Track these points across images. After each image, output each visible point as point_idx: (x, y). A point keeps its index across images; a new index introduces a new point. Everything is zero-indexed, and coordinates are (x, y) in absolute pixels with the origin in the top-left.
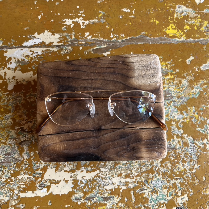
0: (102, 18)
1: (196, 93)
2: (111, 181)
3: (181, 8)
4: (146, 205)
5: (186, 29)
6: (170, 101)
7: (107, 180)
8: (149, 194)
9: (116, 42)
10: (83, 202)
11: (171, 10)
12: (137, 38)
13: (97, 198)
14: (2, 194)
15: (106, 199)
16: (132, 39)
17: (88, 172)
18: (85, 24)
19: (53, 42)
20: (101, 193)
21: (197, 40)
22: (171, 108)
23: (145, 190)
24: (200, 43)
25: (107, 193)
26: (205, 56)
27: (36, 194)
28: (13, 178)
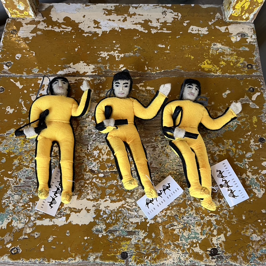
0: (137, 52)
2: (138, 213)
3: (216, 45)
4: (176, 243)
5: (221, 65)
6: (204, 133)
7: (133, 211)
8: (179, 230)
9: (150, 74)
10: (105, 235)
11: (207, 48)
12: (172, 72)
13: (120, 232)
14: (16, 220)
15: (130, 233)
16: (167, 72)
17: (113, 201)
18: (120, 57)
19: (88, 72)
20: (125, 225)
21: (233, 75)
22: (206, 140)
23: (176, 226)
24: (236, 78)
25: (133, 227)
27: (54, 222)
28: (31, 203)
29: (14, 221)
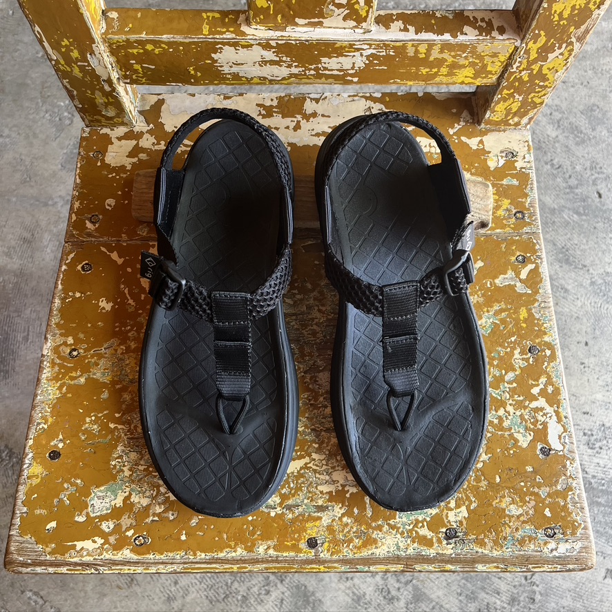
1: (485, 326)
2: (330, 477)
4: (391, 522)
7: (323, 474)
10: (280, 512)
13: (304, 507)
14: (138, 493)
15: (321, 509)
20: (311, 497)
24: (495, 237)
25: (323, 499)
26: (504, 260)
29: (134, 494)
